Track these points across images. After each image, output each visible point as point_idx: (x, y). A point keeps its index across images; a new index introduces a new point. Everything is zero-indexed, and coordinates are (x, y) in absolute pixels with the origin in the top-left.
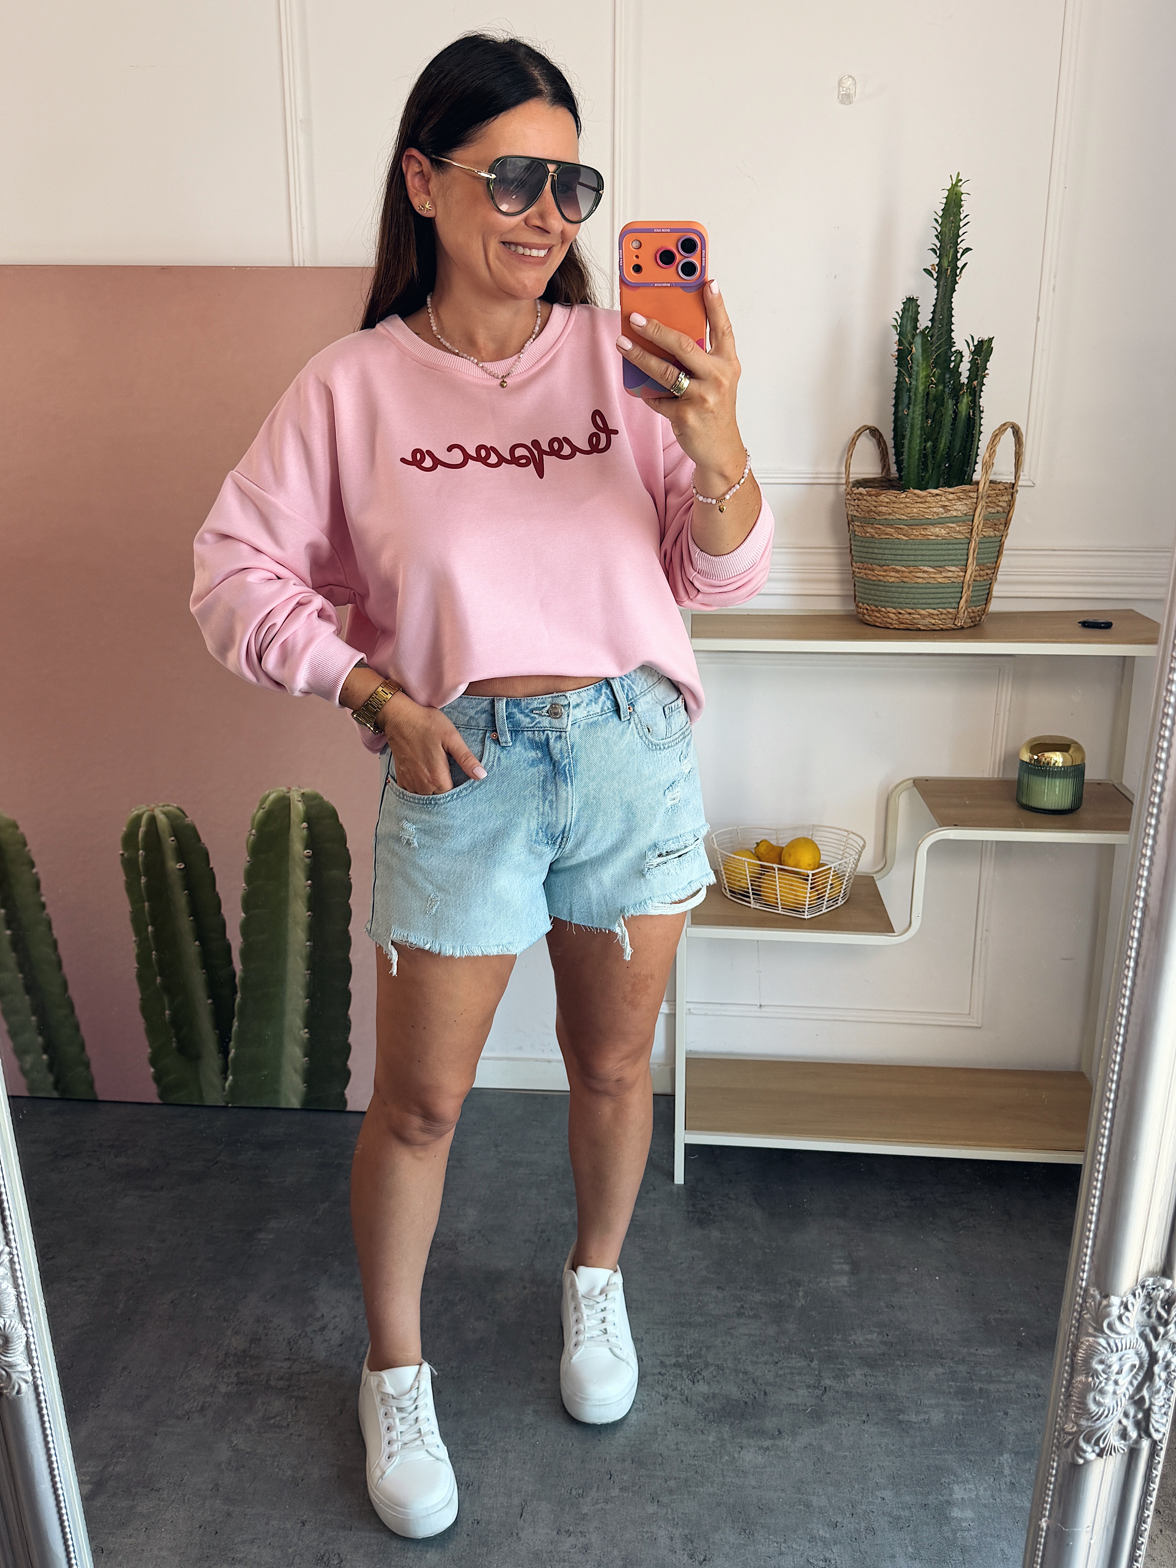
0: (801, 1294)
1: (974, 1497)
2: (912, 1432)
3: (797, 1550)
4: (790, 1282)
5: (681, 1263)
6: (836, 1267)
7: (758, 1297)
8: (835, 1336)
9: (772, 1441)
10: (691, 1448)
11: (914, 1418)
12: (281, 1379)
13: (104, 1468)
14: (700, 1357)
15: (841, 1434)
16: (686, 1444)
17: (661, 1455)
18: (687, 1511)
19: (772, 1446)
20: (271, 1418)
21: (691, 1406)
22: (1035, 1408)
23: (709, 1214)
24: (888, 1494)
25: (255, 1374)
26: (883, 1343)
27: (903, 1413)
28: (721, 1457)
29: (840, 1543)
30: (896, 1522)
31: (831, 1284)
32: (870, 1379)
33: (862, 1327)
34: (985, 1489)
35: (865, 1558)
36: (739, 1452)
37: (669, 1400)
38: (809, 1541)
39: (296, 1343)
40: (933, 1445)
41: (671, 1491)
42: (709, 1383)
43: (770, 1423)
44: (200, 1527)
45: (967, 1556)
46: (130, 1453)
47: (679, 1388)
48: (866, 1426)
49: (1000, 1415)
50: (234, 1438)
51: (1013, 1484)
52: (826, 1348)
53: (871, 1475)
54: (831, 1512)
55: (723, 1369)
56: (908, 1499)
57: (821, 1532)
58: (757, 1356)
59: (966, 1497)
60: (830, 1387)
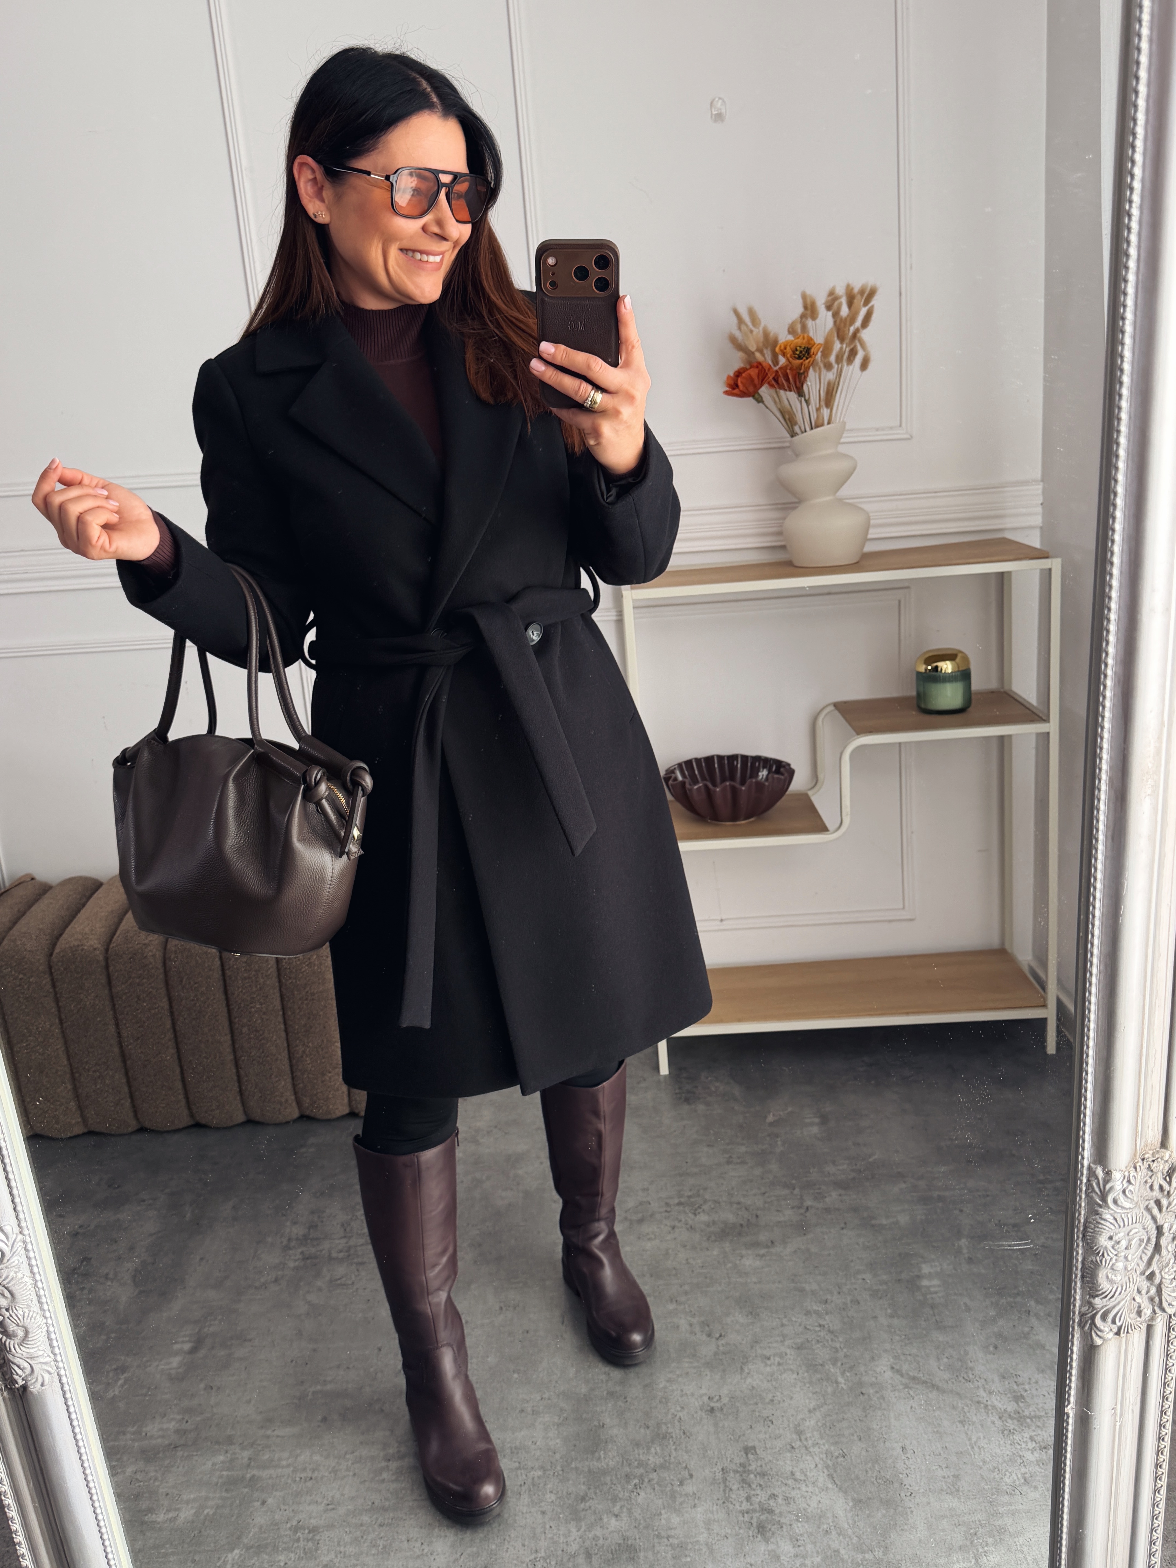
0: (779, 1143)
1: (938, 1269)
2: (882, 1231)
3: (796, 1322)
4: (769, 1135)
5: (675, 1131)
6: (808, 1121)
7: (743, 1149)
8: (812, 1169)
9: (766, 1250)
10: (699, 1261)
11: (884, 1222)
12: (341, 1251)
13: (200, 1330)
14: (699, 1196)
15: (824, 1239)
16: (694, 1259)
17: (674, 1269)
18: (701, 1305)
19: (768, 1252)
20: (337, 1280)
21: (695, 1231)
22: (985, 1205)
23: (694, 1093)
24: (868, 1276)
25: (318, 1251)
26: (853, 1171)
27: (875, 1218)
28: (725, 1265)
29: (831, 1313)
30: (875, 1294)
31: (804, 1133)
32: (844, 1197)
33: (834, 1161)
34: (948, 1264)
35: (852, 1321)
36: (740, 1260)
37: (676, 1229)
38: (806, 1315)
39: (349, 1225)
40: (902, 1239)
41: (686, 1293)
42: (708, 1214)
43: (764, 1237)
44: (292, 1361)
45: (936, 1311)
46: (220, 1317)
47: (683, 1220)
48: (845, 1231)
49: (956, 1212)
50: (309, 1298)
51: (970, 1258)
52: (805, 1179)
53: (852, 1264)
54: (821, 1293)
55: (719, 1203)
56: (885, 1277)
57: (815, 1308)
58: (747, 1191)
59: (932, 1271)
60: (812, 1207)
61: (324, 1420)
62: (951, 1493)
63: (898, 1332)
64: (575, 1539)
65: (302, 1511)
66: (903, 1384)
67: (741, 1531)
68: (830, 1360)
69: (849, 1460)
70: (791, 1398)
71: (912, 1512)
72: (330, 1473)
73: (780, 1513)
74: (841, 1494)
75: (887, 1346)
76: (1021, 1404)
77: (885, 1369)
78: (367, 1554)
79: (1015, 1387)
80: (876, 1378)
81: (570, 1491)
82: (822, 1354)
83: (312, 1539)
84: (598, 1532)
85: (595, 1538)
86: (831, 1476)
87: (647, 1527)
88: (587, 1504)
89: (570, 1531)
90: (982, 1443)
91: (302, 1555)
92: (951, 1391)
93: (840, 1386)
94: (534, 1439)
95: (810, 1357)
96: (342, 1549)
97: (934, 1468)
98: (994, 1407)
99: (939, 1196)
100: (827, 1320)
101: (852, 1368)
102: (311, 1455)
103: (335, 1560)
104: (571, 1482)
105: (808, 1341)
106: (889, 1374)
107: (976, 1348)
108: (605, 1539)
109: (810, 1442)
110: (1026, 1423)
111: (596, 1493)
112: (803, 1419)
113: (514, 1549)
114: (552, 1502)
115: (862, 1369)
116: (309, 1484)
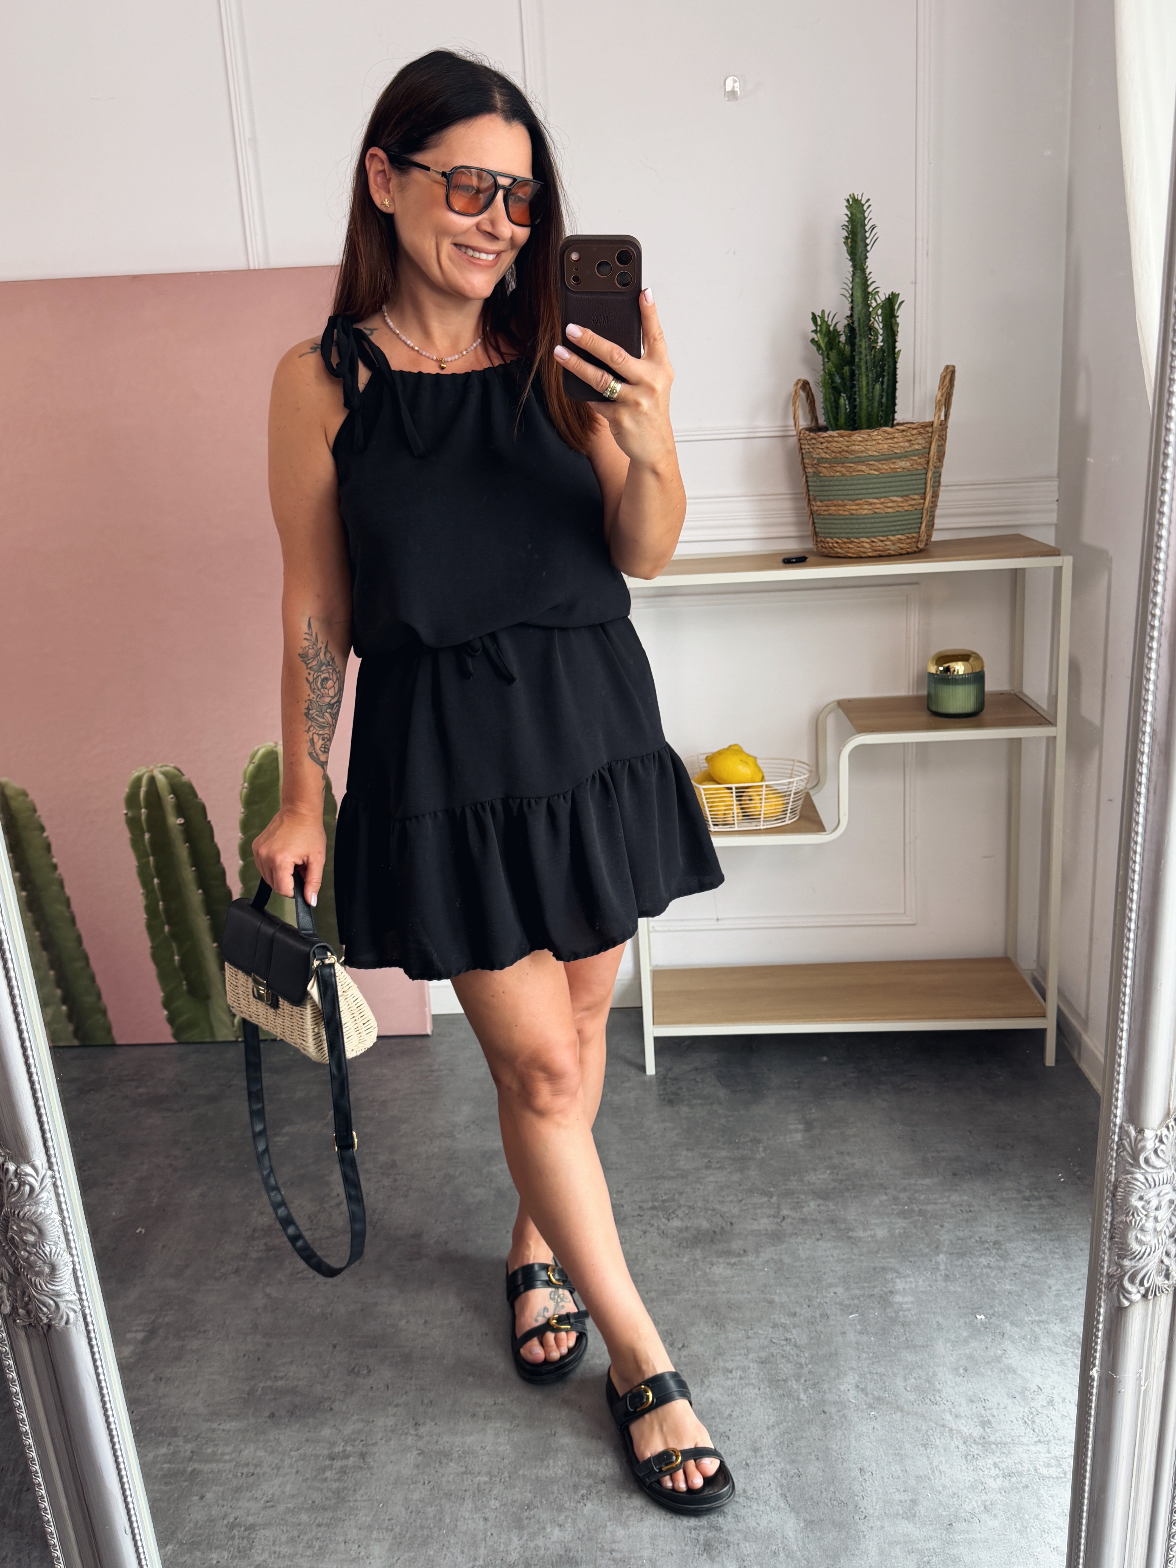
0: (761, 1149)
1: (914, 1287)
2: (859, 1244)
3: (762, 1334)
4: (751, 1141)
5: (655, 1133)
6: (792, 1127)
7: (723, 1154)
8: (792, 1178)
9: (738, 1258)
10: (668, 1268)
11: (861, 1234)
13: (154, 1320)
14: (674, 1200)
15: (799, 1250)
16: (663, 1265)
18: (666, 1313)
19: (739, 1261)
20: (298, 1273)
21: (667, 1237)
22: (967, 1221)
23: (678, 1095)
24: (840, 1290)
26: (833, 1180)
27: (852, 1230)
28: (695, 1273)
29: (799, 1326)
30: (846, 1309)
31: (788, 1140)
32: (822, 1208)
33: (815, 1170)
34: (924, 1281)
35: (820, 1336)
36: (710, 1268)
37: (647, 1234)
38: (772, 1327)
40: (877, 1252)
42: (682, 1220)
43: (736, 1245)
44: (244, 1356)
45: (907, 1329)
46: (176, 1307)
47: (656, 1224)
48: (820, 1243)
49: (937, 1227)
50: (268, 1290)
51: (947, 1276)
52: (783, 1187)
53: (825, 1277)
54: (791, 1305)
55: (694, 1209)
56: (857, 1292)
57: (783, 1320)
58: (724, 1197)
59: (907, 1287)
60: (788, 1216)
61: (272, 1415)
62: (907, 1518)
63: (866, 1350)
64: (516, 1549)
65: (240, 1508)
66: (866, 1404)
67: (687, 1548)
68: (794, 1376)
69: (805, 1480)
70: (750, 1414)
71: (864, 1536)
72: (273, 1469)
73: (728, 1531)
74: (793, 1515)
75: (854, 1364)
76: (987, 1429)
77: (849, 1387)
78: (302, 1555)
79: (983, 1412)
80: (840, 1396)
81: (515, 1498)
82: (786, 1369)
83: (248, 1538)
84: (540, 1541)
85: (537, 1548)
86: (784, 1496)
87: (590, 1539)
88: (532, 1513)
89: (510, 1540)
90: (944, 1467)
91: (236, 1553)
92: (916, 1413)
93: (802, 1403)
94: (483, 1445)
95: (773, 1372)
96: (277, 1549)
97: (891, 1491)
98: (958, 1431)
99: (920, 1210)
100: (794, 1334)
101: (815, 1385)
102: (256, 1450)
103: (269, 1561)
104: (517, 1489)
105: (773, 1356)
106: (853, 1393)
107: (945, 1369)
108: (546, 1549)
109: (766, 1460)
110: (992, 1449)
111: (541, 1502)
112: (761, 1436)
113: (453, 1555)
114: (496, 1509)
115: (826, 1387)
116: (251, 1480)
